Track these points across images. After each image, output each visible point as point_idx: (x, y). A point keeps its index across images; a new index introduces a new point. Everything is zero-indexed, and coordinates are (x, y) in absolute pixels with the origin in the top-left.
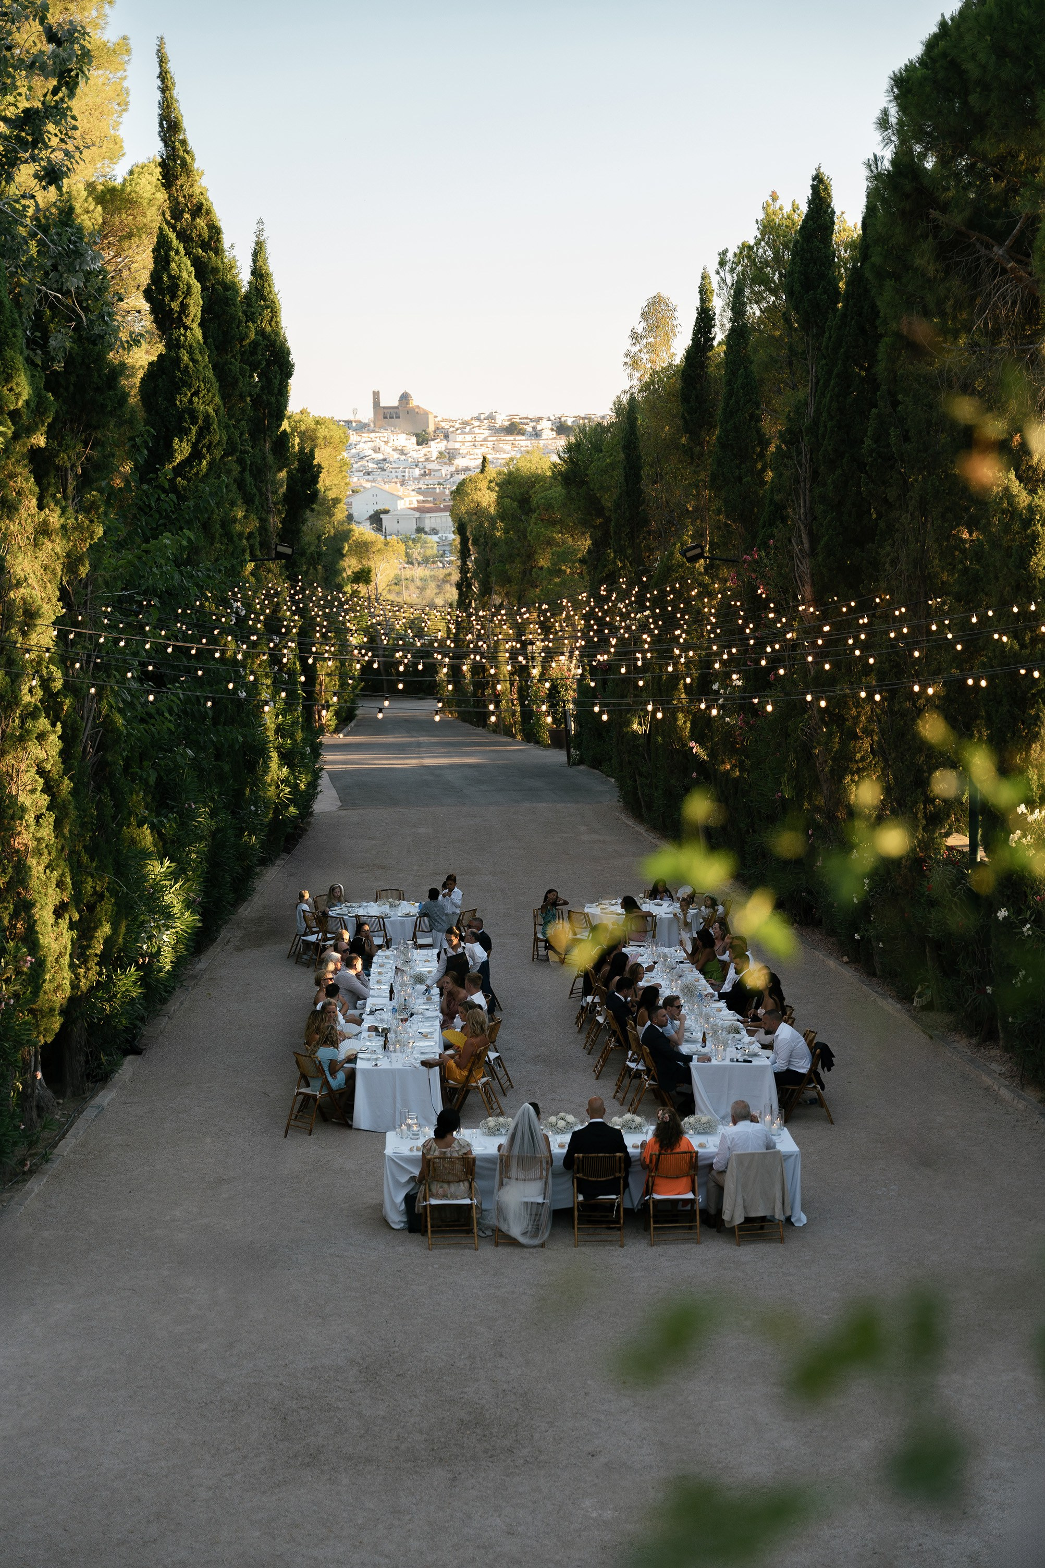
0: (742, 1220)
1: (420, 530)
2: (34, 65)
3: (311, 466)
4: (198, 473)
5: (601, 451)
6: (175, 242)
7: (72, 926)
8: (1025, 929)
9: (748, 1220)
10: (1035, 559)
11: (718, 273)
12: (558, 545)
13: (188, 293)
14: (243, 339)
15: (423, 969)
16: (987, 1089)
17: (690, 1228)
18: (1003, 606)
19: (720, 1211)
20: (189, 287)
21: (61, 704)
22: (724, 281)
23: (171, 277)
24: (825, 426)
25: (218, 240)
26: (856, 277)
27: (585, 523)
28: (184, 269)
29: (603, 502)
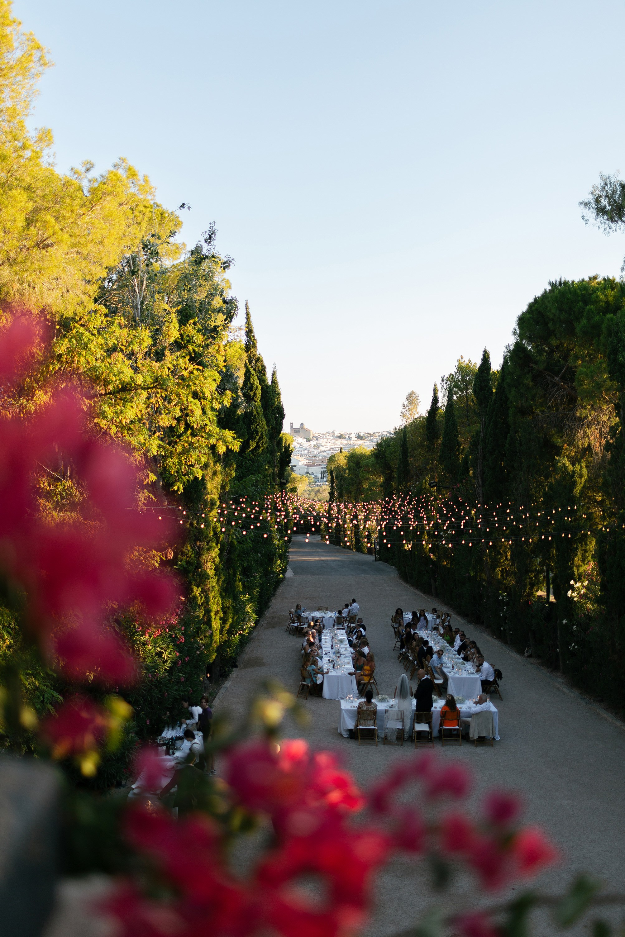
0: (477, 737)
1: (307, 473)
2: (220, 311)
3: (288, 451)
4: (258, 453)
5: (390, 446)
6: (252, 371)
7: (221, 619)
8: (574, 628)
9: (479, 737)
10: (575, 490)
11: (441, 384)
12: (371, 480)
13: (257, 389)
14: (272, 406)
15: (341, 637)
16: (558, 688)
17: (456, 740)
18: (564, 507)
19: (468, 734)
20: (257, 387)
21: (220, 537)
22: (443, 387)
23: (250, 383)
24: (489, 440)
25: (265, 371)
26: (500, 388)
27: (383, 473)
28: (255, 381)
29: (391, 465)
